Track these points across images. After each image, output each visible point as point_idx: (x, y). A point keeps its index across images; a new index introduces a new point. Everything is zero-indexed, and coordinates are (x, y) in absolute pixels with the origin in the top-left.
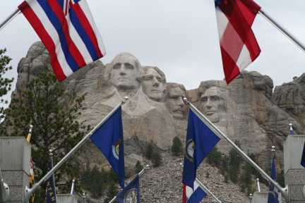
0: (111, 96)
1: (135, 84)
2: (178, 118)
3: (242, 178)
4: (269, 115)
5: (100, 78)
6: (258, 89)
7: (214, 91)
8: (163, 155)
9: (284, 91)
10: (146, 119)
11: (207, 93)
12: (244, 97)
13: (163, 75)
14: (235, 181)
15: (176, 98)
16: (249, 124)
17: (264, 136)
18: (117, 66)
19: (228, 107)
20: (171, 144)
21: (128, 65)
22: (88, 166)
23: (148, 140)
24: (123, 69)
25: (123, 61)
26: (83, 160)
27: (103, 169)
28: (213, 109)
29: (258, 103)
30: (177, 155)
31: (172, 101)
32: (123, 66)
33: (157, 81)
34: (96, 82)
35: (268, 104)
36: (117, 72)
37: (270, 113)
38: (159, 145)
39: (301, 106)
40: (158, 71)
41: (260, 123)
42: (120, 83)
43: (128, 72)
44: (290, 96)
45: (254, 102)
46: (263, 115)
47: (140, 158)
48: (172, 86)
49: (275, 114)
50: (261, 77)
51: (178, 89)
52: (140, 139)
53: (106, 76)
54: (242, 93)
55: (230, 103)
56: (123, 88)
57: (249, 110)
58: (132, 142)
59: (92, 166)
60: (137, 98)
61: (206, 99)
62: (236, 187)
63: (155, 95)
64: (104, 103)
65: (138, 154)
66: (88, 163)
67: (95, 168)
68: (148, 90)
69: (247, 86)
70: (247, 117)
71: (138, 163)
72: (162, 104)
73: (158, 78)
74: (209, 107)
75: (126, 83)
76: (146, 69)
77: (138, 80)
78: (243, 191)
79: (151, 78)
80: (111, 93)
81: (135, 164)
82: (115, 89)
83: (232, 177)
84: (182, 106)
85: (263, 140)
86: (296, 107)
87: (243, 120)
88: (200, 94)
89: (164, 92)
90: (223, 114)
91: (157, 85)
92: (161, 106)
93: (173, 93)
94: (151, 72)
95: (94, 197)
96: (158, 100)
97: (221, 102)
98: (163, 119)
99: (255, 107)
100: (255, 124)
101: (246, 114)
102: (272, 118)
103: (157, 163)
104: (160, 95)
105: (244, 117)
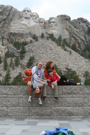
0: (23, 20)
1: (30, 17)
2: (42, 28)
3: (62, 45)
4: (69, 27)
5: (19, 15)
6: (67, 19)
7: (53, 20)
8: (39, 38)
9: (73, 21)
10: (33, 27)
11: (51, 21)
12: (62, 22)
13: (38, 15)
14: (60, 46)
15: (42, 22)
16: (64, 30)
17: (68, 33)
18: (24, 11)
19: (57, 25)
20: (41, 35)
21: (28, 11)
22: (15, 41)
23: (34, 33)
24: (26, 12)
25: (26, 10)
26: (14, 39)
27: (20, 42)
28: (53, 25)
29: (66, 24)
30: (43, 38)
31: (41, 23)
32: (26, 11)
33: (36, 17)
34: (18, 16)
35: (69, 24)
36: (24, 13)
37: (70, 27)
38: (37, 35)
39: (78, 26)
40: (37, 14)
41: (67, 30)
42: (25, 16)
43: (28, 13)
44: (75, 23)
45: (65, 23)
46: (68, 28)
47: (32, 39)
48: (41, 19)
49: (71, 27)
50: (67, 16)
51: (43, 20)
52: (31, 33)
53: (21, 14)
54: (61, 21)
55: (58, 24)
56: (26, 18)
57: (64, 26)
58: (29, 34)
59: (17, 41)
60: (31, 21)
61: (51, 23)
62: (61, 47)
63: (36, 21)
64: (20, 22)
65: (31, 37)
66: (16, 40)
67: (18, 42)
68: (34, 19)
69: (63, 19)
70: (63, 28)
71: (31, 40)
72: (38, 23)
73: (37, 16)
74: (52, 25)
75: (27, 16)
76: (33, 13)
77: (31, 16)
78: (63, 49)
79: (35, 16)
80: (23, 19)
81: (30, 40)
82: (24, 18)
83: (59, 45)
84: (44, 25)
85: (68, 35)
86: (77, 26)
87: (62, 29)
88: (49, 21)
89: (39, 20)
90: (56, 27)
91: (36, 18)
92: (38, 24)
93: (41, 21)
94: (35, 14)
95: (17, 50)
96: (37, 22)
97: (55, 24)
98: (38, 28)
99: (65, 25)
100: (66, 30)
101: (63, 27)
102: (70, 28)
103: (37, 40)
104: (37, 21)
105: (62, 28)
